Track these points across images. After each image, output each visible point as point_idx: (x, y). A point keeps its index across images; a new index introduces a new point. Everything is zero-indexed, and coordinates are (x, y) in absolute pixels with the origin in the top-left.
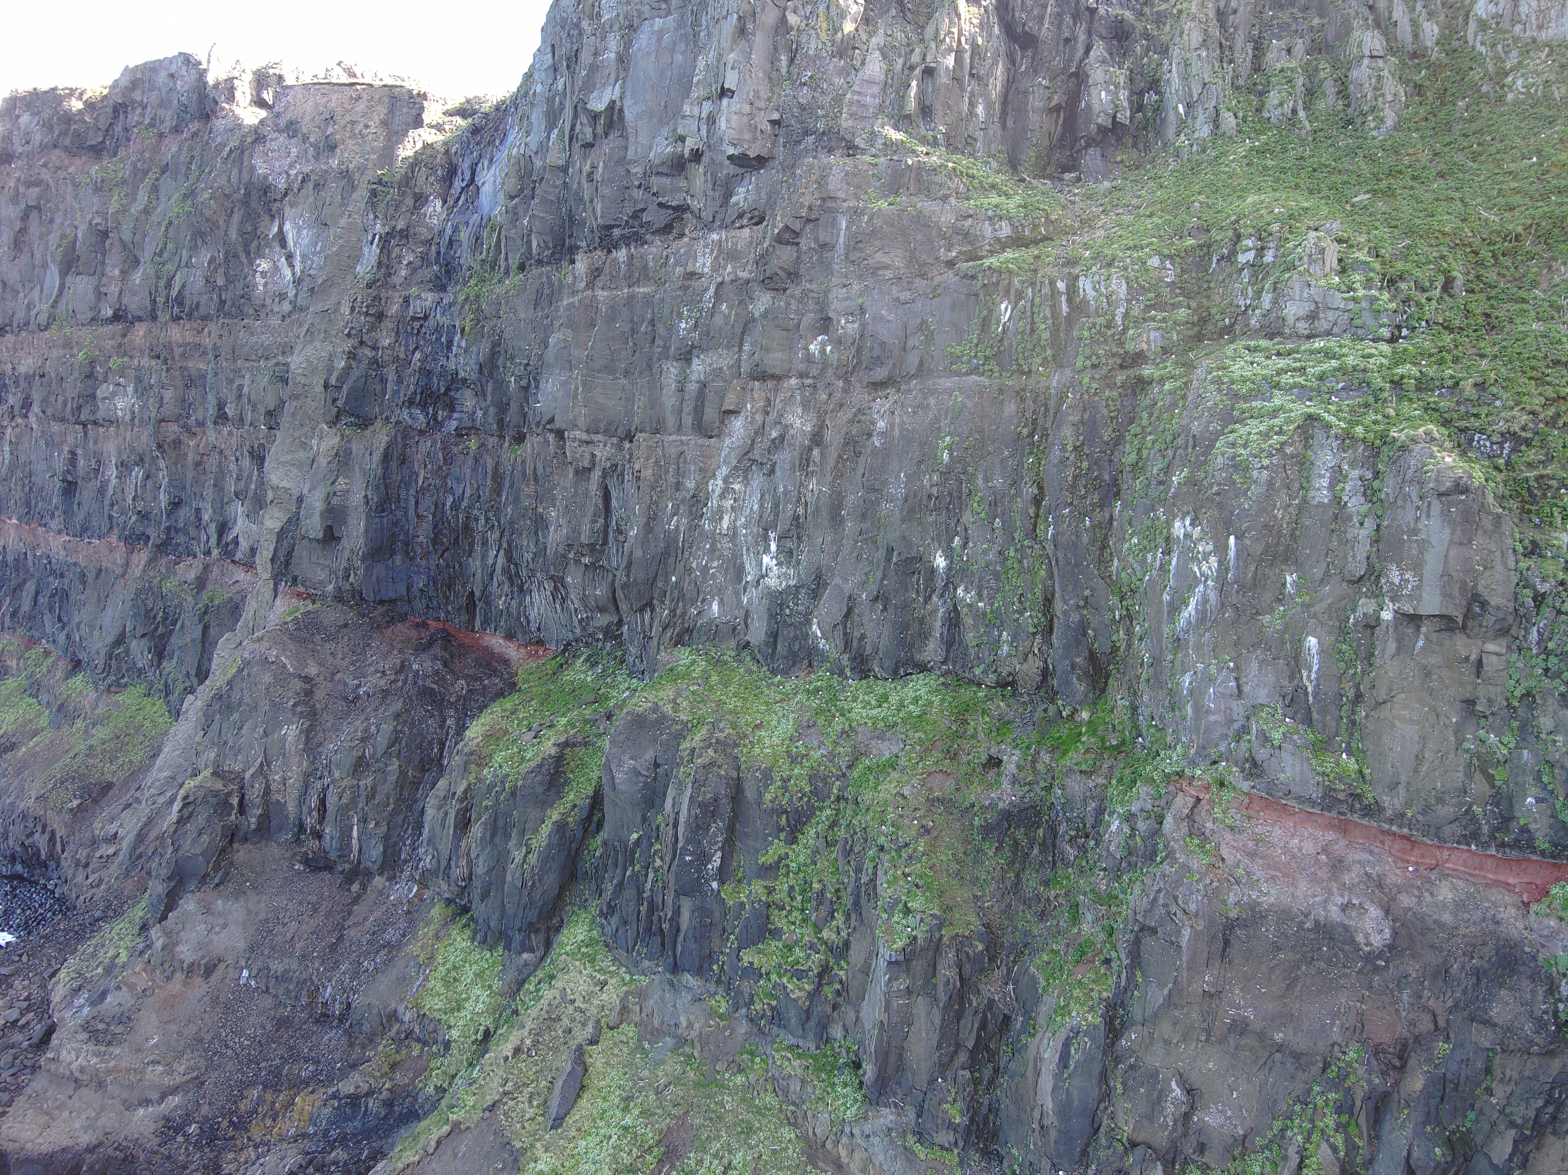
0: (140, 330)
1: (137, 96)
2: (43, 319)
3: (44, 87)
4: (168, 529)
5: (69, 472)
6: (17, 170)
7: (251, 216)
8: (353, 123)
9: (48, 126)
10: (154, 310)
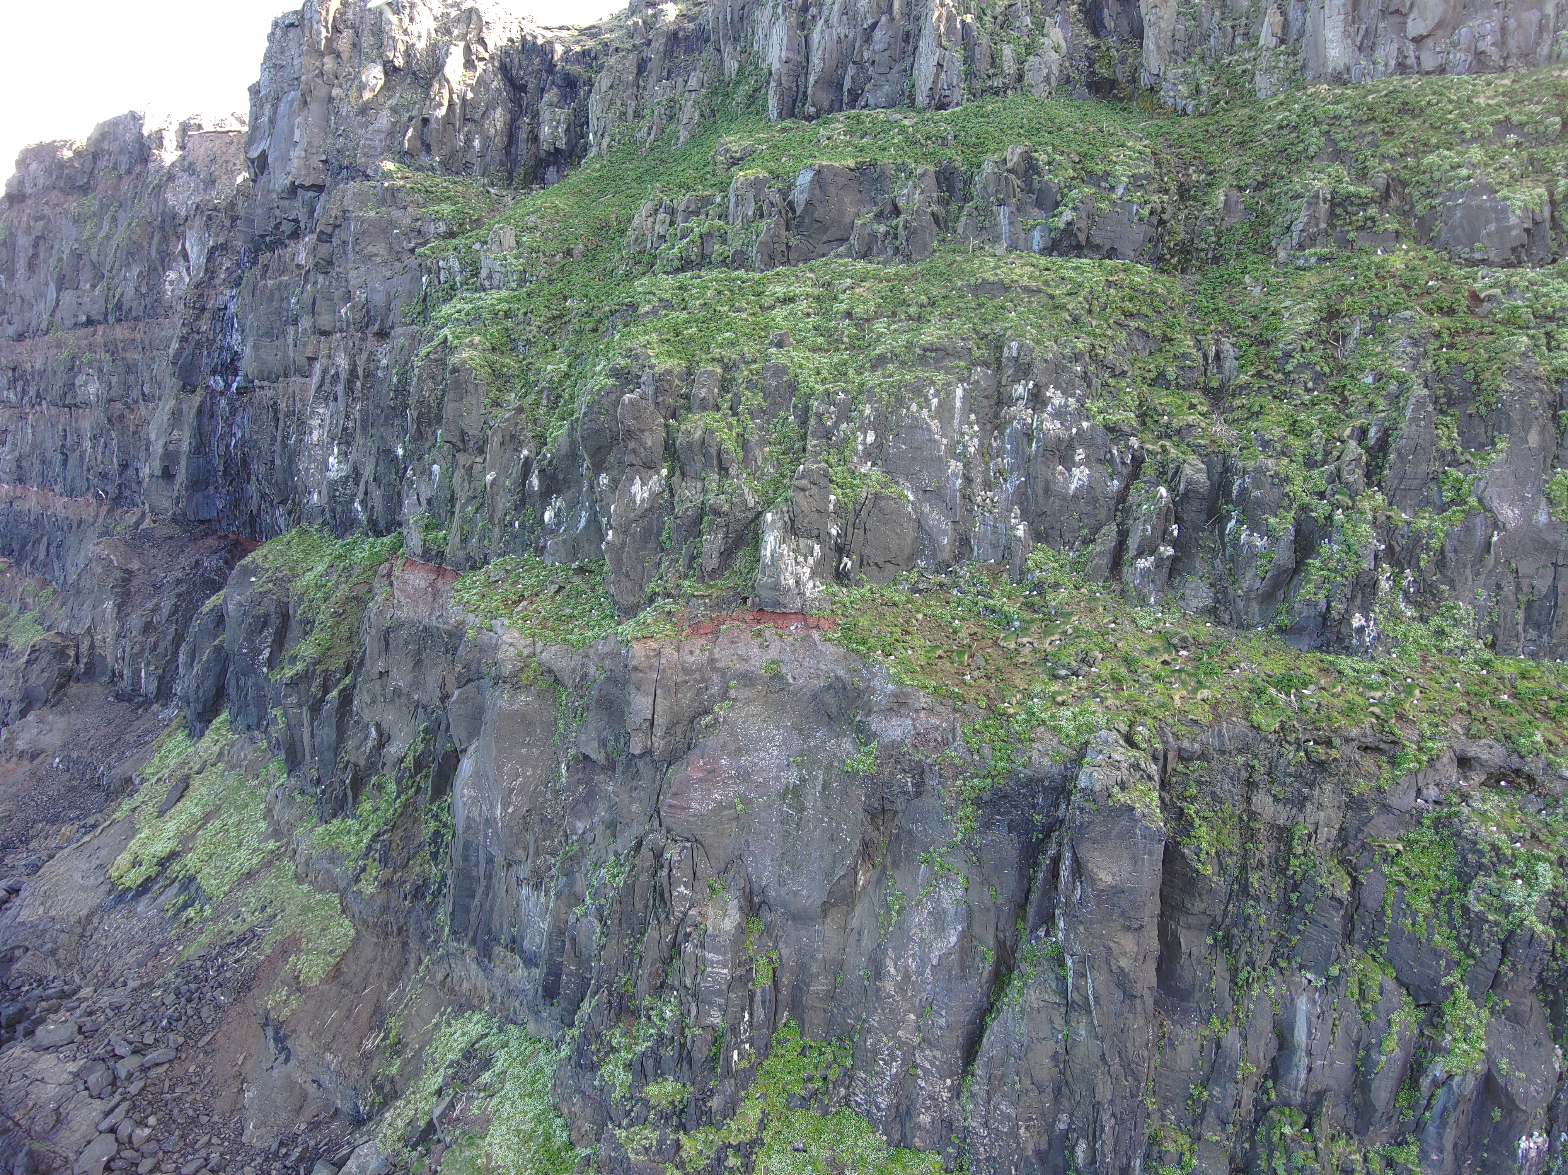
0: (100, 329)
1: (105, 145)
2: (44, 326)
3: (47, 140)
4: (120, 485)
5: (63, 446)
6: (29, 208)
7: (165, 239)
8: (227, 162)
9: (48, 171)
10: (106, 315)
